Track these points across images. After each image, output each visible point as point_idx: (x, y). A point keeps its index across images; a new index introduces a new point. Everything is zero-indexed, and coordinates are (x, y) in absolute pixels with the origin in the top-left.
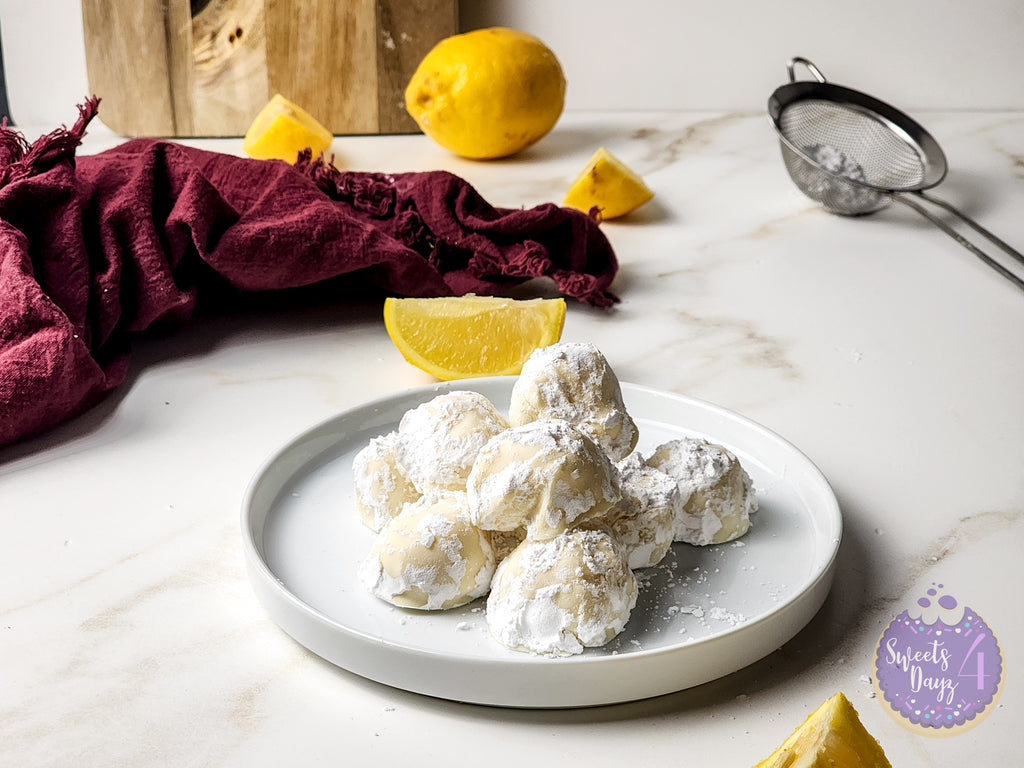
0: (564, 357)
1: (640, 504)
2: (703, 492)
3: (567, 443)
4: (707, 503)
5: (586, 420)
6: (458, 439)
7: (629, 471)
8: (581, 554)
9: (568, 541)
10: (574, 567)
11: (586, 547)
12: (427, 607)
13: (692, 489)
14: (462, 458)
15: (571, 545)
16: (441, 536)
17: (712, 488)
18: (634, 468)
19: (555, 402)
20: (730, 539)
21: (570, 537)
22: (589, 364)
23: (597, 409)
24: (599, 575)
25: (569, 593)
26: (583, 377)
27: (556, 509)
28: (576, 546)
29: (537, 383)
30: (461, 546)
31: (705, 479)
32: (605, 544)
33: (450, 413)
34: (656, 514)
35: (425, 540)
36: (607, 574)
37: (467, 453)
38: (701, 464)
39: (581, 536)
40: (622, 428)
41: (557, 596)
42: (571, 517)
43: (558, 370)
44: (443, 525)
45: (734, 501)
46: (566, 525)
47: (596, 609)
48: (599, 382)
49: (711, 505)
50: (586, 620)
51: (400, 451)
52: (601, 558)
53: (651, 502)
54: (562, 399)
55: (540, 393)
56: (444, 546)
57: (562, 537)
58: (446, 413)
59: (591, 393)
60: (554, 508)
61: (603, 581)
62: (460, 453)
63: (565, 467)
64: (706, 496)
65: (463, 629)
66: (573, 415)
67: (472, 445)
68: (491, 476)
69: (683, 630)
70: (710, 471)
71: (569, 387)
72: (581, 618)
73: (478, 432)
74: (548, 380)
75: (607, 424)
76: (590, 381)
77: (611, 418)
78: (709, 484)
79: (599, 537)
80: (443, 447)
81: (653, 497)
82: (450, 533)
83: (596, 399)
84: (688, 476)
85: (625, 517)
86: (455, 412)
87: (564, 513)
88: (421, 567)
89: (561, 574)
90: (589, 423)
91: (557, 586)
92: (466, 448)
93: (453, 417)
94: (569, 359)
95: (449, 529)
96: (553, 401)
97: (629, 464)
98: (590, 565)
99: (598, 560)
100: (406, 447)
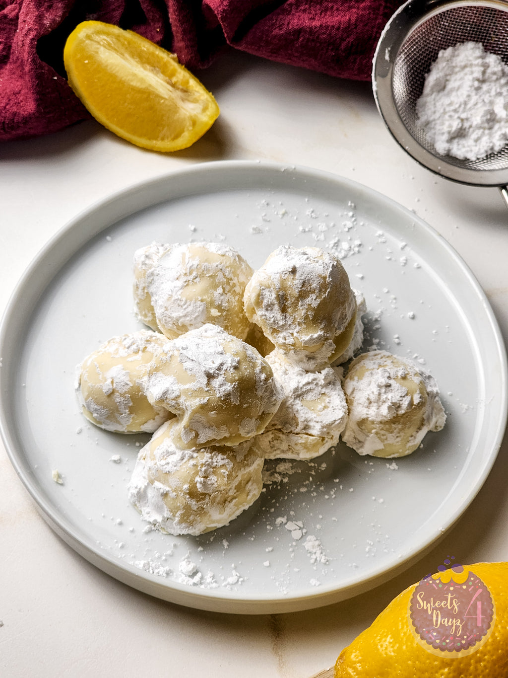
0: (294, 271)
1: (297, 425)
2: (373, 422)
3: (217, 386)
4: (374, 431)
5: (291, 331)
6: (184, 299)
7: (309, 387)
8: (196, 473)
9: (192, 457)
10: (184, 483)
11: (203, 469)
12: (103, 427)
13: (364, 416)
14: (180, 317)
15: (192, 462)
16: (118, 392)
17: (381, 422)
18: (317, 384)
19: (269, 307)
20: (389, 457)
21: (195, 455)
22: (314, 286)
23: (304, 326)
24: (205, 494)
25: (173, 499)
26: (303, 295)
27: (191, 430)
28: (195, 466)
29: (261, 285)
30: (131, 404)
31: (377, 415)
32: (223, 471)
33: (191, 273)
34: (303, 442)
35: (106, 387)
36: (213, 495)
37: (185, 316)
38: (379, 401)
39: (205, 457)
40: (322, 347)
41: (165, 495)
42: (202, 439)
43: (283, 282)
44: (123, 384)
45: (402, 434)
46: (195, 445)
47: (191, 518)
48: (315, 304)
49: (377, 433)
50: (180, 522)
51: (149, 280)
52: (213, 482)
53: (306, 427)
54: (276, 307)
55: (259, 295)
56: (118, 400)
57: (188, 452)
58: (188, 271)
59: (303, 312)
60: (189, 429)
61: (207, 500)
62: (181, 313)
63: (203, 408)
64: (374, 426)
65: (115, 462)
66: (281, 323)
67: (193, 311)
68: (160, 374)
69: (270, 549)
70: (384, 410)
71: (286, 299)
72: (177, 519)
73: (202, 301)
74: (269, 287)
75: (306, 342)
76: (308, 300)
77: (311, 339)
78: (379, 419)
79: (221, 463)
80: (173, 299)
81: (311, 424)
82: (126, 392)
83: (306, 317)
84: (366, 404)
85: (280, 430)
86: (194, 274)
87: (197, 435)
88: (98, 404)
89: (174, 481)
90: (292, 334)
91: (168, 489)
92: (187, 310)
93: (191, 277)
94: (298, 275)
95: (126, 389)
96: (269, 306)
97: (315, 379)
98: (199, 486)
99: (209, 482)
100: (156, 278)
